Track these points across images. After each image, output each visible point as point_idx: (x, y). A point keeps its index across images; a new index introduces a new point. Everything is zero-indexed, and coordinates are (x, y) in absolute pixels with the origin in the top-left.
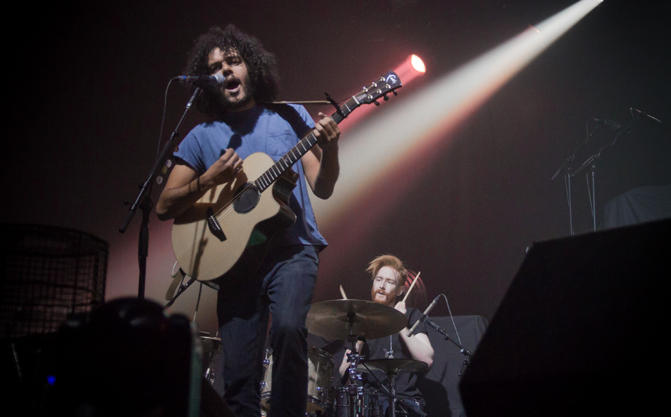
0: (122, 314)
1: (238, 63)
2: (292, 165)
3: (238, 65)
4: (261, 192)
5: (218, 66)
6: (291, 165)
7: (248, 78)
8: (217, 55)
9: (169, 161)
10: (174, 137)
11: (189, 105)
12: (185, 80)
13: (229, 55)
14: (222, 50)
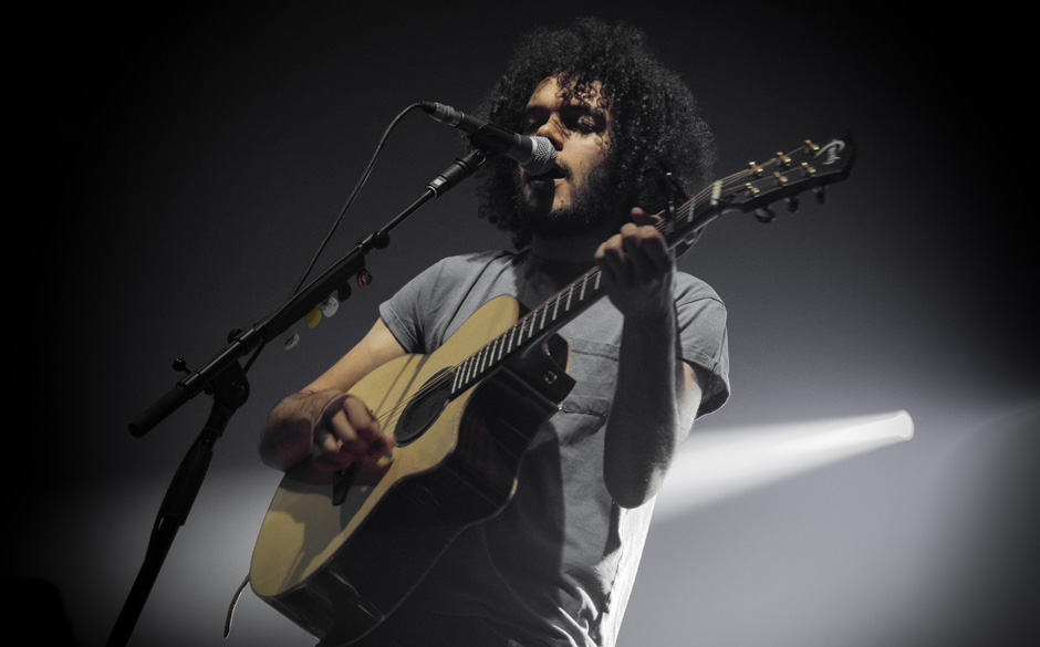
4: (452, 398)
9: (334, 301)
10: (367, 247)
11: (438, 182)
12: (448, 118)
13: (574, 101)
14: (562, 84)
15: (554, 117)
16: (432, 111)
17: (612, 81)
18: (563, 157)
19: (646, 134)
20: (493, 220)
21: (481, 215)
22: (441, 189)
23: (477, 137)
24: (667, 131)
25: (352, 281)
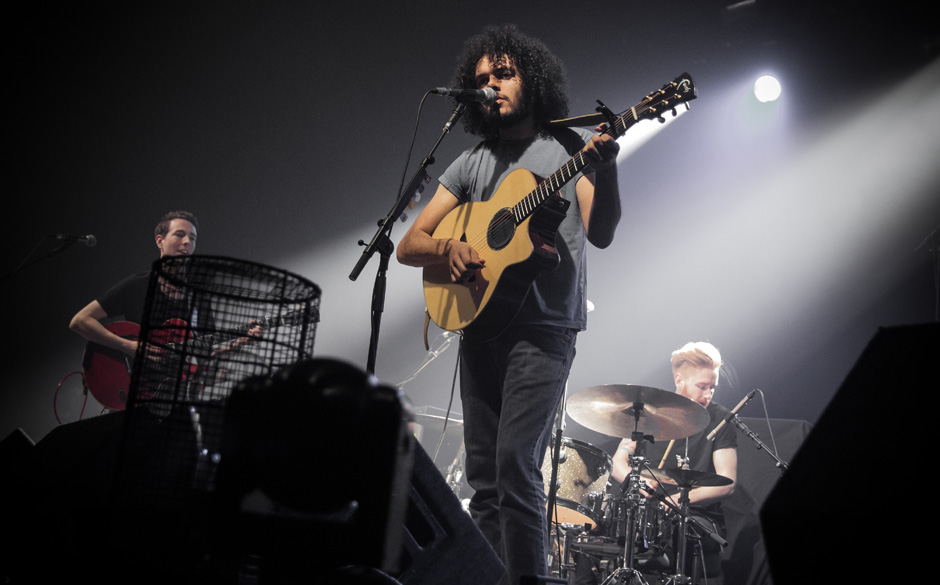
0: (313, 379)
1: (508, 77)
2: (559, 188)
3: (509, 79)
4: (518, 224)
5: (485, 79)
6: (557, 189)
7: (521, 94)
8: (485, 66)
9: (418, 194)
10: (426, 165)
11: (448, 124)
12: (445, 93)
13: (499, 67)
14: (491, 60)
15: (492, 77)
16: (437, 92)
17: (512, 52)
18: (501, 93)
19: (536, 71)
20: (473, 132)
21: (466, 131)
22: (450, 128)
23: (459, 98)
24: (544, 66)
25: (424, 183)
